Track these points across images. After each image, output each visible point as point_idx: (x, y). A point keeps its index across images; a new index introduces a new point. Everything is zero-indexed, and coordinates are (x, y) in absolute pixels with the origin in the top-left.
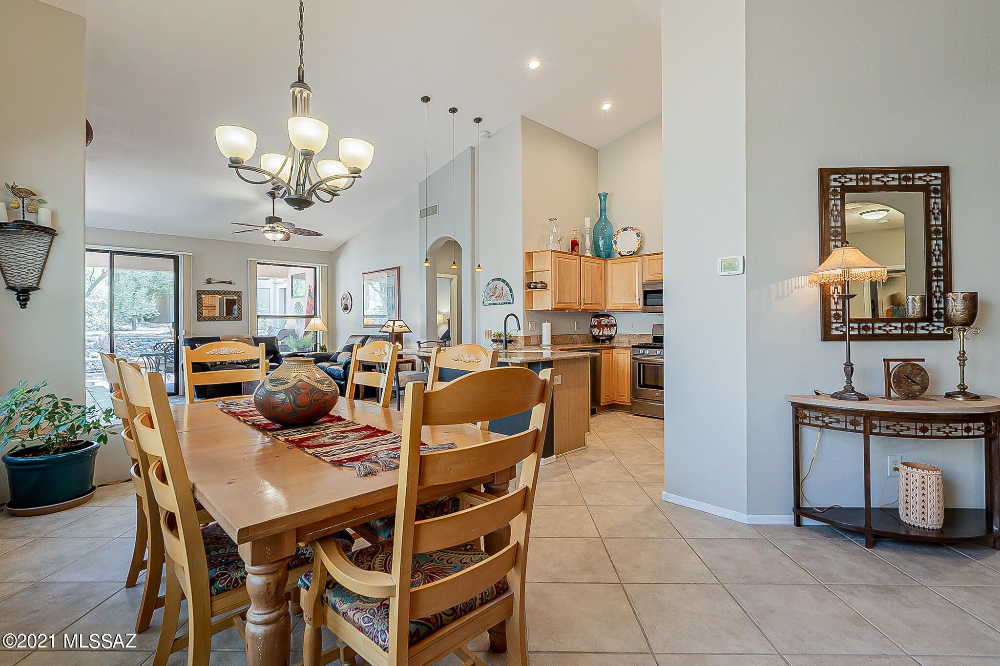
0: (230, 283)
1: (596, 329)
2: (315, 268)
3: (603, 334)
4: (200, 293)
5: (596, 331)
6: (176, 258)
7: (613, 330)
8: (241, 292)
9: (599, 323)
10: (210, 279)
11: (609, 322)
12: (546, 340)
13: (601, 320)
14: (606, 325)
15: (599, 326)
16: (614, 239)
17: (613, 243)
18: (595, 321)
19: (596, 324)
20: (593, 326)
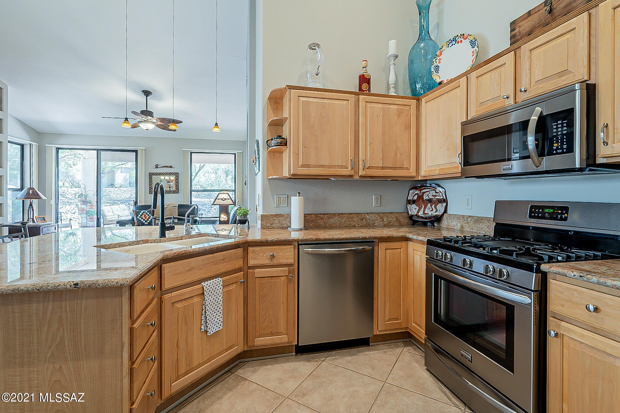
0: (171, 167)
1: (414, 206)
2: (235, 154)
3: (424, 213)
4: (151, 175)
5: (413, 210)
6: (136, 152)
7: (441, 208)
8: (178, 173)
9: (420, 197)
10: (157, 165)
11: (435, 196)
12: (296, 222)
13: (424, 193)
14: (430, 201)
15: (419, 201)
16: (435, 64)
17: (432, 70)
18: (413, 195)
19: (415, 198)
20: (409, 202)
